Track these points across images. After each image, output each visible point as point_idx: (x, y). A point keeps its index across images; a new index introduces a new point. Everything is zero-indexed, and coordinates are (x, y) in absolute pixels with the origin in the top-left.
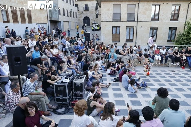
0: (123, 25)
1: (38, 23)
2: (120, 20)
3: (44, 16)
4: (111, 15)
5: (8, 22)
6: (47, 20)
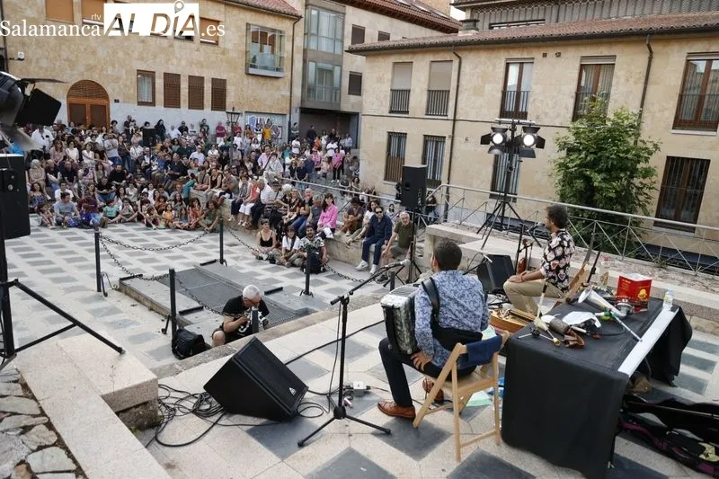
0: (416, 128)
1: (246, 112)
2: (407, 112)
3: (277, 95)
4: (385, 96)
5: (153, 104)
6: (288, 105)
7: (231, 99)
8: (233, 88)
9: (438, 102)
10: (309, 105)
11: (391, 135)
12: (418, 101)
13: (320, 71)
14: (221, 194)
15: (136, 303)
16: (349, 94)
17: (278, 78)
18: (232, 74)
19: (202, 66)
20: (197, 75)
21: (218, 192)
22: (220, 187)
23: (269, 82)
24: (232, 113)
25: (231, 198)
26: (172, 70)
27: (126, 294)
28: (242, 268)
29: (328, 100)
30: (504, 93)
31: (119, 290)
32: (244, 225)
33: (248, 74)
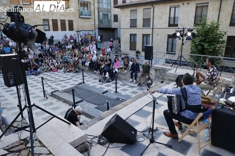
0: (139, 32)
2: (136, 27)
3: (90, 24)
4: (128, 22)
5: (49, 30)
6: (94, 27)
7: (75, 26)
8: (75, 23)
9: (147, 22)
10: (101, 27)
11: (131, 35)
12: (140, 23)
13: (104, 15)
14: (78, 59)
15: (58, 100)
16: (114, 22)
17: (90, 18)
18: (75, 18)
19: (64, 16)
20: (63, 19)
21: (77, 59)
22: (77, 57)
23: (87, 20)
24: (78, 31)
25: (81, 60)
26: (55, 18)
27: (54, 97)
28: (90, 84)
29: (107, 25)
30: (170, 18)
31: (51, 96)
32: (87, 69)
33: (80, 18)
